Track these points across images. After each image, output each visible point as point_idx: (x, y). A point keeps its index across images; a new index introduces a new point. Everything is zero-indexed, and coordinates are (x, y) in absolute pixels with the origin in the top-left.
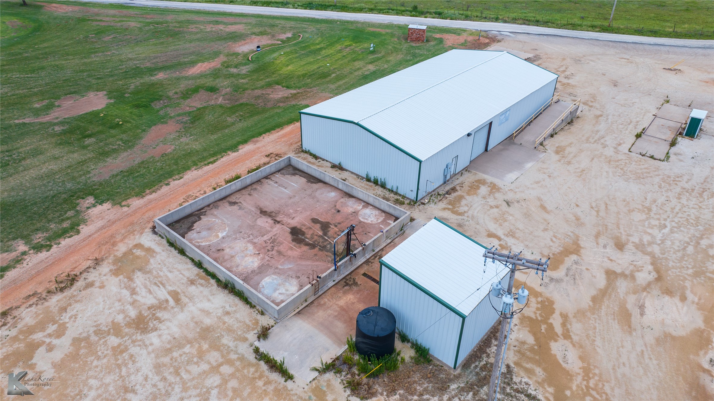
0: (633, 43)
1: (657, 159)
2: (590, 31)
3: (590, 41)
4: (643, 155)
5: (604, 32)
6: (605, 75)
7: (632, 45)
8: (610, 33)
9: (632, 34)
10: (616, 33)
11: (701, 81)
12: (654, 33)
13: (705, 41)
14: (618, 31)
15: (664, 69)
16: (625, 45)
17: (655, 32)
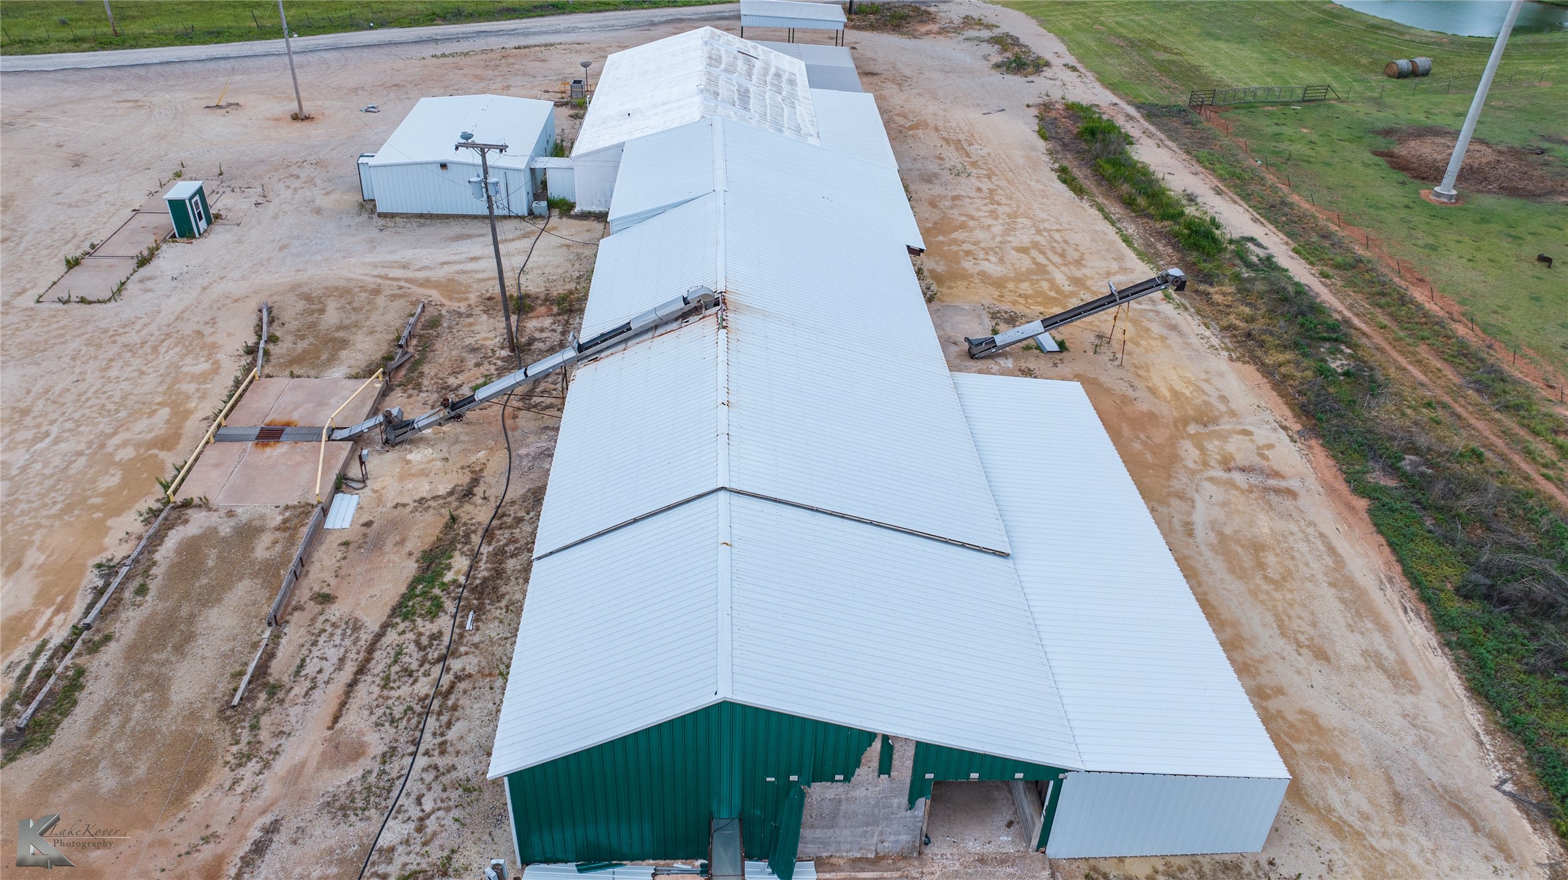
0: (161, 63)
1: (95, 302)
2: (69, 51)
3: (60, 76)
4: (64, 303)
5: (103, 49)
6: (62, 146)
7: (159, 68)
8: (116, 49)
9: (168, 45)
10: (131, 47)
11: (268, 119)
12: (216, 35)
13: (316, 37)
14: (135, 42)
15: (207, 107)
16: (142, 71)
17: (219, 33)
